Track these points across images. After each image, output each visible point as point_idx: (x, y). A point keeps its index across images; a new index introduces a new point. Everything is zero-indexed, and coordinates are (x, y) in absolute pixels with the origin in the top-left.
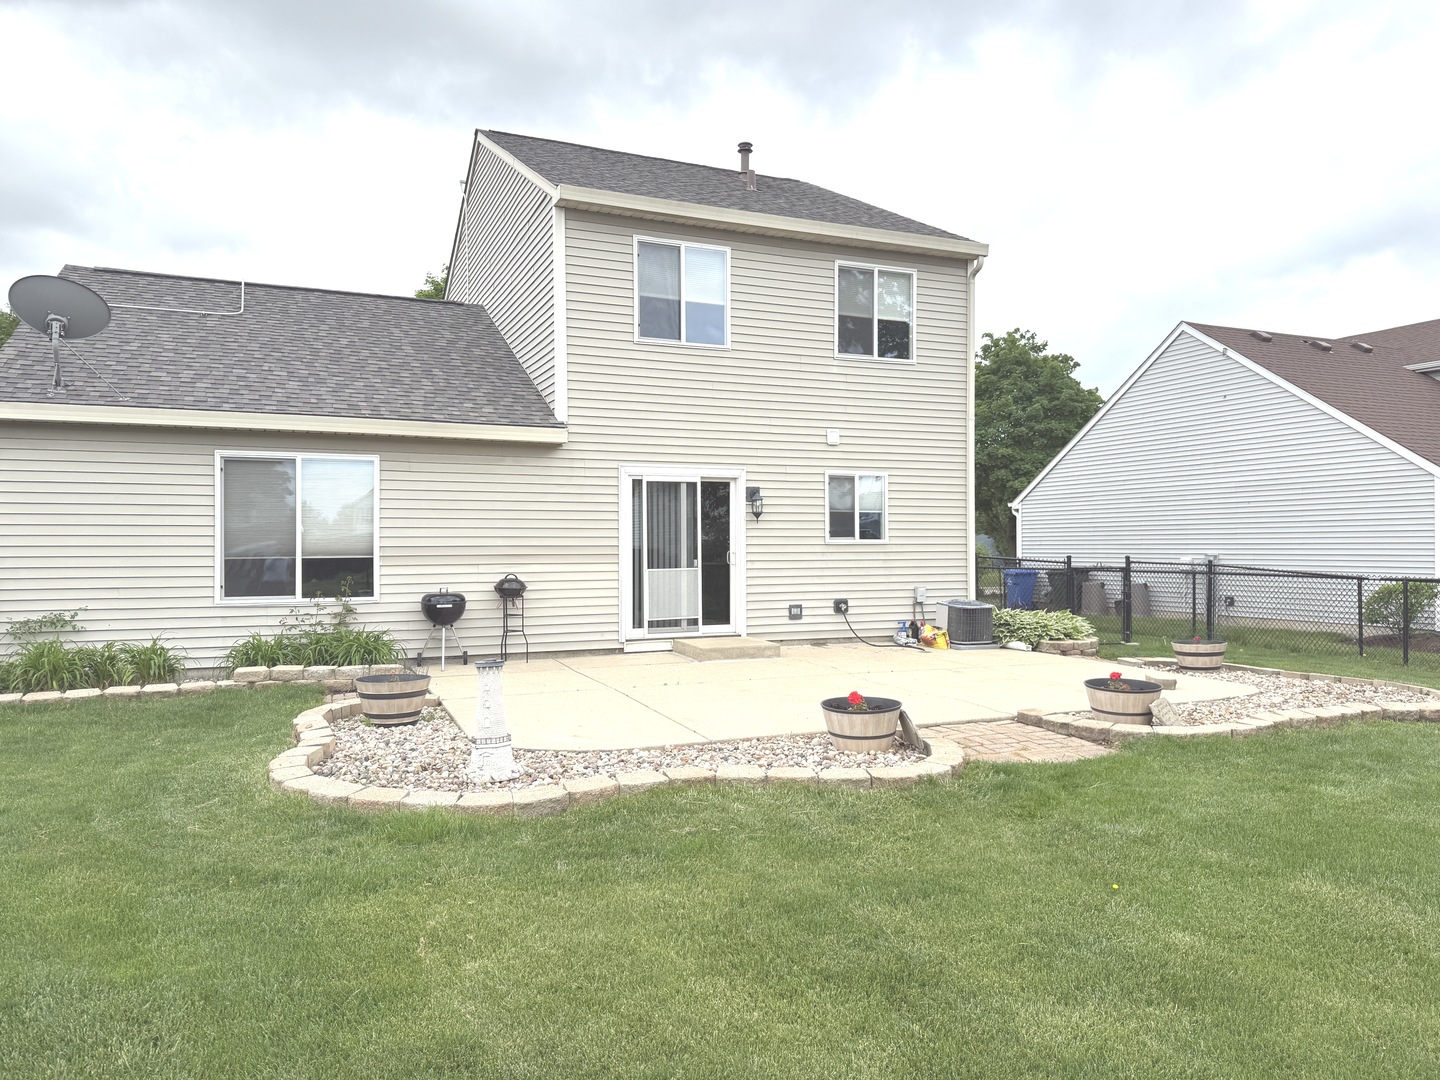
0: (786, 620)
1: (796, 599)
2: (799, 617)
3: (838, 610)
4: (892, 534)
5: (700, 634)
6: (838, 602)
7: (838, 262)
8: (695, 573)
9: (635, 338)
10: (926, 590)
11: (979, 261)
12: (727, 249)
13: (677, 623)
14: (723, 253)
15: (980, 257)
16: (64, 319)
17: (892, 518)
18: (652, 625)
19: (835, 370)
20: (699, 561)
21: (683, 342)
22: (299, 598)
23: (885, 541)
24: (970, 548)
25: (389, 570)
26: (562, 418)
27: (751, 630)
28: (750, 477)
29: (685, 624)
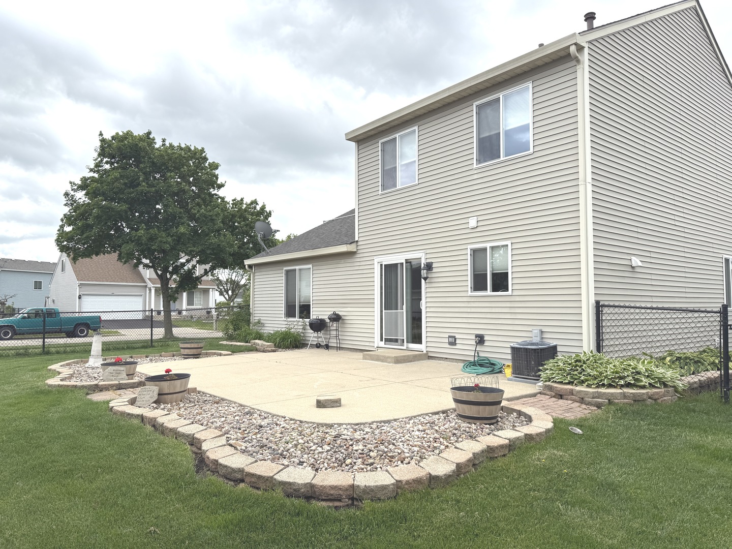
0: (447, 345)
1: (452, 332)
2: (454, 344)
3: (476, 342)
4: (515, 287)
5: (404, 348)
6: (477, 336)
7: (475, 104)
8: (403, 312)
9: (380, 192)
10: (542, 332)
11: (573, 49)
12: (416, 128)
13: (396, 341)
14: (414, 131)
15: (571, 47)
16: (262, 233)
17: (515, 275)
18: (387, 340)
19: (475, 177)
20: (404, 306)
21: (398, 188)
22: (297, 319)
23: (510, 292)
24: (584, 298)
25: (314, 309)
26: (356, 239)
27: (429, 349)
28: (428, 256)
29: (399, 341)
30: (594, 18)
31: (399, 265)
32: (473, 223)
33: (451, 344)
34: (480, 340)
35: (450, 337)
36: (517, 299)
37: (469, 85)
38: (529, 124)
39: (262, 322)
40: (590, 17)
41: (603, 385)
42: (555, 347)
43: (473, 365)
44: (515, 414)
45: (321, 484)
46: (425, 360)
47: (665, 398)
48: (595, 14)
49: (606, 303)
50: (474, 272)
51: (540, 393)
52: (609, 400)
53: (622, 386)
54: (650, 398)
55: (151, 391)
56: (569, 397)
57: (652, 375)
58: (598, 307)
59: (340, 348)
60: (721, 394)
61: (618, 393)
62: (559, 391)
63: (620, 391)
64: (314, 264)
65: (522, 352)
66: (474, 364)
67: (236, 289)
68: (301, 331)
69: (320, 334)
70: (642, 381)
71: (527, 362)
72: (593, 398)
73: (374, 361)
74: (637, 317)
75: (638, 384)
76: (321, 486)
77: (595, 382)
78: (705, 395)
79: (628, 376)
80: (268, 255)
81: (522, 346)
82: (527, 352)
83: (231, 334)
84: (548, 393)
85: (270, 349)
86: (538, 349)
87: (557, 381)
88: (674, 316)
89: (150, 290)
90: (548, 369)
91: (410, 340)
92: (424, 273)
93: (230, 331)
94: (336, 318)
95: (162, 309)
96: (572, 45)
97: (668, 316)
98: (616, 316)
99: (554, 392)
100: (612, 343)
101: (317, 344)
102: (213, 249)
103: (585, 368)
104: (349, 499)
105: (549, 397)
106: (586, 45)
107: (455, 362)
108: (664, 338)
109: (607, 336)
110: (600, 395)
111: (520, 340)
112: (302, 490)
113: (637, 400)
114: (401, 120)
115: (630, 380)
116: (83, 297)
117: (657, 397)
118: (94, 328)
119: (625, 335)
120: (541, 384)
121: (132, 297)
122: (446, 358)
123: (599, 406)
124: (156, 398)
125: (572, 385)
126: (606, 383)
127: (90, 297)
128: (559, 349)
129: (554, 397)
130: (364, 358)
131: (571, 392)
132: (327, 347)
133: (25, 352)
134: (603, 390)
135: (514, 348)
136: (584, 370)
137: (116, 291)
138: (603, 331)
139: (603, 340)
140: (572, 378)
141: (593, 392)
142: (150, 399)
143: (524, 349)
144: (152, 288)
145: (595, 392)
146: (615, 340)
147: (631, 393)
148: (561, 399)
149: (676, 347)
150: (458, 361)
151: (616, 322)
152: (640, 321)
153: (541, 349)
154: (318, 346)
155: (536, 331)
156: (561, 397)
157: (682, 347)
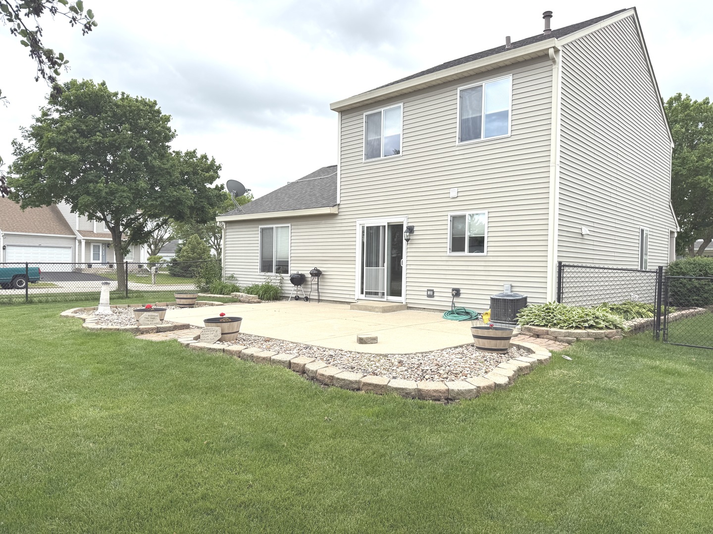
0: (426, 298)
1: (430, 286)
2: (432, 296)
3: (453, 295)
4: (490, 249)
5: (385, 300)
6: (454, 290)
7: (459, 89)
8: (384, 270)
9: (363, 161)
10: (512, 286)
11: (551, 51)
12: (401, 104)
13: (376, 294)
14: (400, 107)
15: (550, 49)
16: (235, 192)
17: (490, 239)
18: (367, 293)
19: (457, 153)
20: (386, 264)
21: (382, 158)
22: (274, 274)
23: (485, 253)
24: (549, 259)
25: (292, 265)
26: (338, 202)
27: (408, 301)
28: (410, 220)
29: (380, 294)
30: (551, 16)
31: (381, 228)
32: (453, 193)
33: (429, 296)
34: (457, 293)
35: (428, 290)
36: (491, 259)
37: (456, 72)
38: (508, 111)
39: (235, 276)
40: (548, 15)
41: (572, 327)
42: (526, 298)
43: (452, 314)
44: (515, 348)
45: (426, 389)
46: (405, 310)
47: (616, 337)
48: (552, 13)
49: (567, 264)
50: (453, 235)
51: (520, 334)
52: (577, 338)
53: (586, 328)
54: (606, 336)
55: (214, 331)
56: (545, 336)
57: (607, 319)
58: (561, 266)
59: (319, 300)
60: (654, 334)
61: (584, 333)
62: (537, 332)
63: (584, 331)
64: (293, 223)
65: (501, 302)
66: (452, 312)
67: (159, 244)
68: (279, 284)
69: (299, 288)
70: (600, 324)
71: (505, 310)
72: (565, 337)
73: (362, 310)
74: (596, 275)
75: (598, 326)
76: (427, 390)
77: (566, 325)
78: (640, 335)
79: (590, 320)
80: (240, 212)
81: (501, 298)
82: (505, 302)
83: (203, 287)
84: (527, 333)
85: (255, 300)
86: (515, 300)
87: (535, 324)
88: (626, 275)
89: (80, 242)
90: (524, 315)
91: (389, 293)
92: (405, 235)
93: (203, 284)
94: (317, 274)
95: (115, 262)
96: (551, 48)
97: (621, 275)
98: (575, 274)
99: (532, 333)
100: (570, 295)
101: (296, 297)
102: (173, 202)
103: (556, 314)
104: (445, 399)
105: (528, 336)
106: (560, 48)
107: (432, 311)
108: (613, 292)
109: (567, 290)
110: (570, 335)
111: (497, 293)
112: (413, 393)
113: (597, 338)
114: (387, 97)
115: (591, 322)
116: (7, 248)
117: (611, 336)
118: (32, 280)
119: (582, 289)
120: (519, 327)
121: (60, 249)
122: (424, 308)
123: (569, 343)
124: (220, 336)
125: (547, 327)
126: (574, 326)
127: (15, 248)
128: (528, 300)
129: (532, 336)
130: (352, 308)
131: (547, 333)
132: (307, 299)
133: (9, 301)
134: (572, 331)
135: (494, 299)
136: (555, 316)
137: (43, 242)
138: (564, 286)
139: (563, 293)
140: (546, 321)
141: (565, 332)
142: (214, 338)
143: (503, 299)
144: (82, 240)
145: (567, 332)
146: (572, 293)
147: (594, 333)
148: (538, 338)
149: (610, 300)
150: (435, 311)
151: (574, 279)
152: (598, 278)
153: (517, 300)
154: (297, 298)
155: (507, 286)
156: (538, 336)
157: (614, 300)
